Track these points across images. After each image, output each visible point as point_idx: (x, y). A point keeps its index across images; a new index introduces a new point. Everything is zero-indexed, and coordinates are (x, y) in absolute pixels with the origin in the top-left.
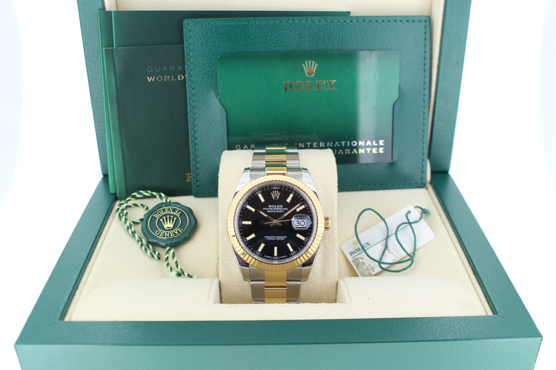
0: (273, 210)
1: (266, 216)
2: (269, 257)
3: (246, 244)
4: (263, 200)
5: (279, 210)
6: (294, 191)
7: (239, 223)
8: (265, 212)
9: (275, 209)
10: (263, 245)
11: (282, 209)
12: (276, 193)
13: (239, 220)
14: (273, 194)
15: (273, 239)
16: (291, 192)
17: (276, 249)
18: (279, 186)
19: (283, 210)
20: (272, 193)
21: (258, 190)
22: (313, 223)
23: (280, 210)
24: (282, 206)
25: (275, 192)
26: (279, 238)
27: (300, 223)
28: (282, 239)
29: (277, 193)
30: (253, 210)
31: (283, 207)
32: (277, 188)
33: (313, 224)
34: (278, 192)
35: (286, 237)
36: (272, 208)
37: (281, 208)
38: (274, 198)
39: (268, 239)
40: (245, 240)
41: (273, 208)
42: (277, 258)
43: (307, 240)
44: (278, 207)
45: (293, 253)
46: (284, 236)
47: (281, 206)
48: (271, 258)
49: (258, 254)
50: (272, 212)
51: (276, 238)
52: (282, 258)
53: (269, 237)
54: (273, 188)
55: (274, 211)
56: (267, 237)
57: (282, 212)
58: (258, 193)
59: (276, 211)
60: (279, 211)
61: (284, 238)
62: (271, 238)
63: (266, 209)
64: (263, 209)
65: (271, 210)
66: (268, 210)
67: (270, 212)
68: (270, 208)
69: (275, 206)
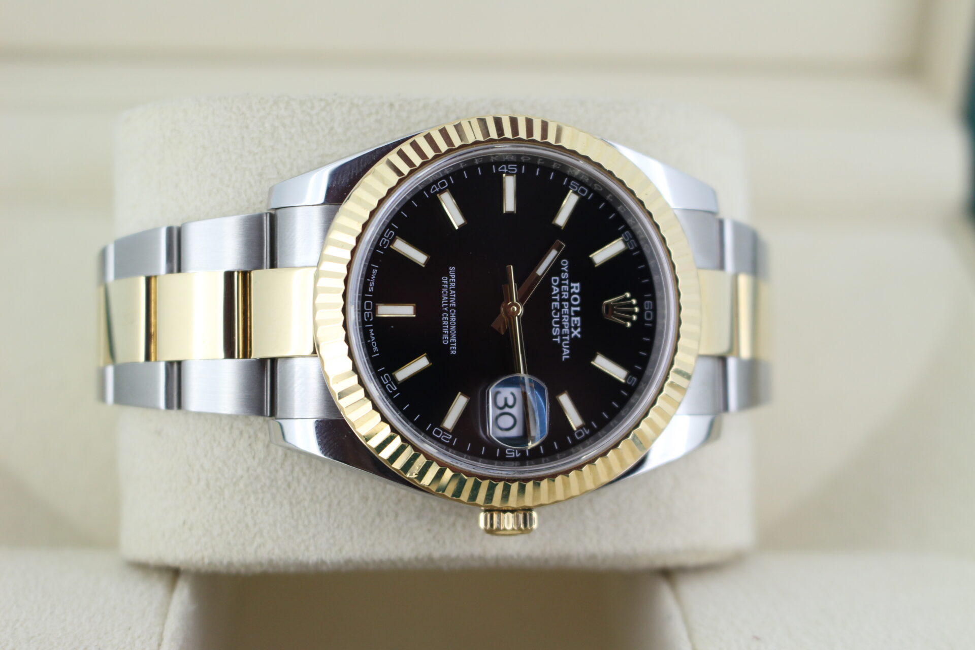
0: (562, 300)
1: (540, 271)
2: (372, 284)
3: (422, 191)
4: (600, 256)
5: (560, 323)
6: (638, 384)
8: (555, 269)
9: (566, 310)
10: (420, 258)
11: (566, 335)
12: (631, 309)
14: (625, 299)
15: (445, 298)
16: (632, 372)
17: (407, 311)
19: (562, 340)
21: (641, 237)
22: (512, 463)
23: (562, 327)
24: (579, 336)
25: (632, 306)
26: (449, 323)
27: (507, 410)
28: (446, 337)
29: (629, 317)
30: (561, 219)
31: (573, 341)
32: (649, 316)
33: (506, 462)
34: (635, 318)
35: (454, 352)
36: (571, 295)
37: (571, 333)
38: (606, 302)
39: (445, 280)
40: (442, 187)
41: (568, 300)
42: (370, 318)
43: (444, 438)
44: (573, 319)
45: (387, 382)
46: (457, 343)
47: (579, 333)
48: (370, 291)
49: (386, 238)
50: (553, 297)
51: (448, 312)
52: (372, 337)
53: (451, 282)
54: (648, 299)
55: (556, 303)
56: (450, 278)
57: (554, 334)
58: (626, 240)
59: (558, 311)
60: (556, 323)
61: (449, 345)
62: (449, 290)
63: (566, 274)
64: (565, 263)
65: (563, 293)
66: (563, 282)
67: (555, 288)
68: (567, 287)
69: (578, 309)
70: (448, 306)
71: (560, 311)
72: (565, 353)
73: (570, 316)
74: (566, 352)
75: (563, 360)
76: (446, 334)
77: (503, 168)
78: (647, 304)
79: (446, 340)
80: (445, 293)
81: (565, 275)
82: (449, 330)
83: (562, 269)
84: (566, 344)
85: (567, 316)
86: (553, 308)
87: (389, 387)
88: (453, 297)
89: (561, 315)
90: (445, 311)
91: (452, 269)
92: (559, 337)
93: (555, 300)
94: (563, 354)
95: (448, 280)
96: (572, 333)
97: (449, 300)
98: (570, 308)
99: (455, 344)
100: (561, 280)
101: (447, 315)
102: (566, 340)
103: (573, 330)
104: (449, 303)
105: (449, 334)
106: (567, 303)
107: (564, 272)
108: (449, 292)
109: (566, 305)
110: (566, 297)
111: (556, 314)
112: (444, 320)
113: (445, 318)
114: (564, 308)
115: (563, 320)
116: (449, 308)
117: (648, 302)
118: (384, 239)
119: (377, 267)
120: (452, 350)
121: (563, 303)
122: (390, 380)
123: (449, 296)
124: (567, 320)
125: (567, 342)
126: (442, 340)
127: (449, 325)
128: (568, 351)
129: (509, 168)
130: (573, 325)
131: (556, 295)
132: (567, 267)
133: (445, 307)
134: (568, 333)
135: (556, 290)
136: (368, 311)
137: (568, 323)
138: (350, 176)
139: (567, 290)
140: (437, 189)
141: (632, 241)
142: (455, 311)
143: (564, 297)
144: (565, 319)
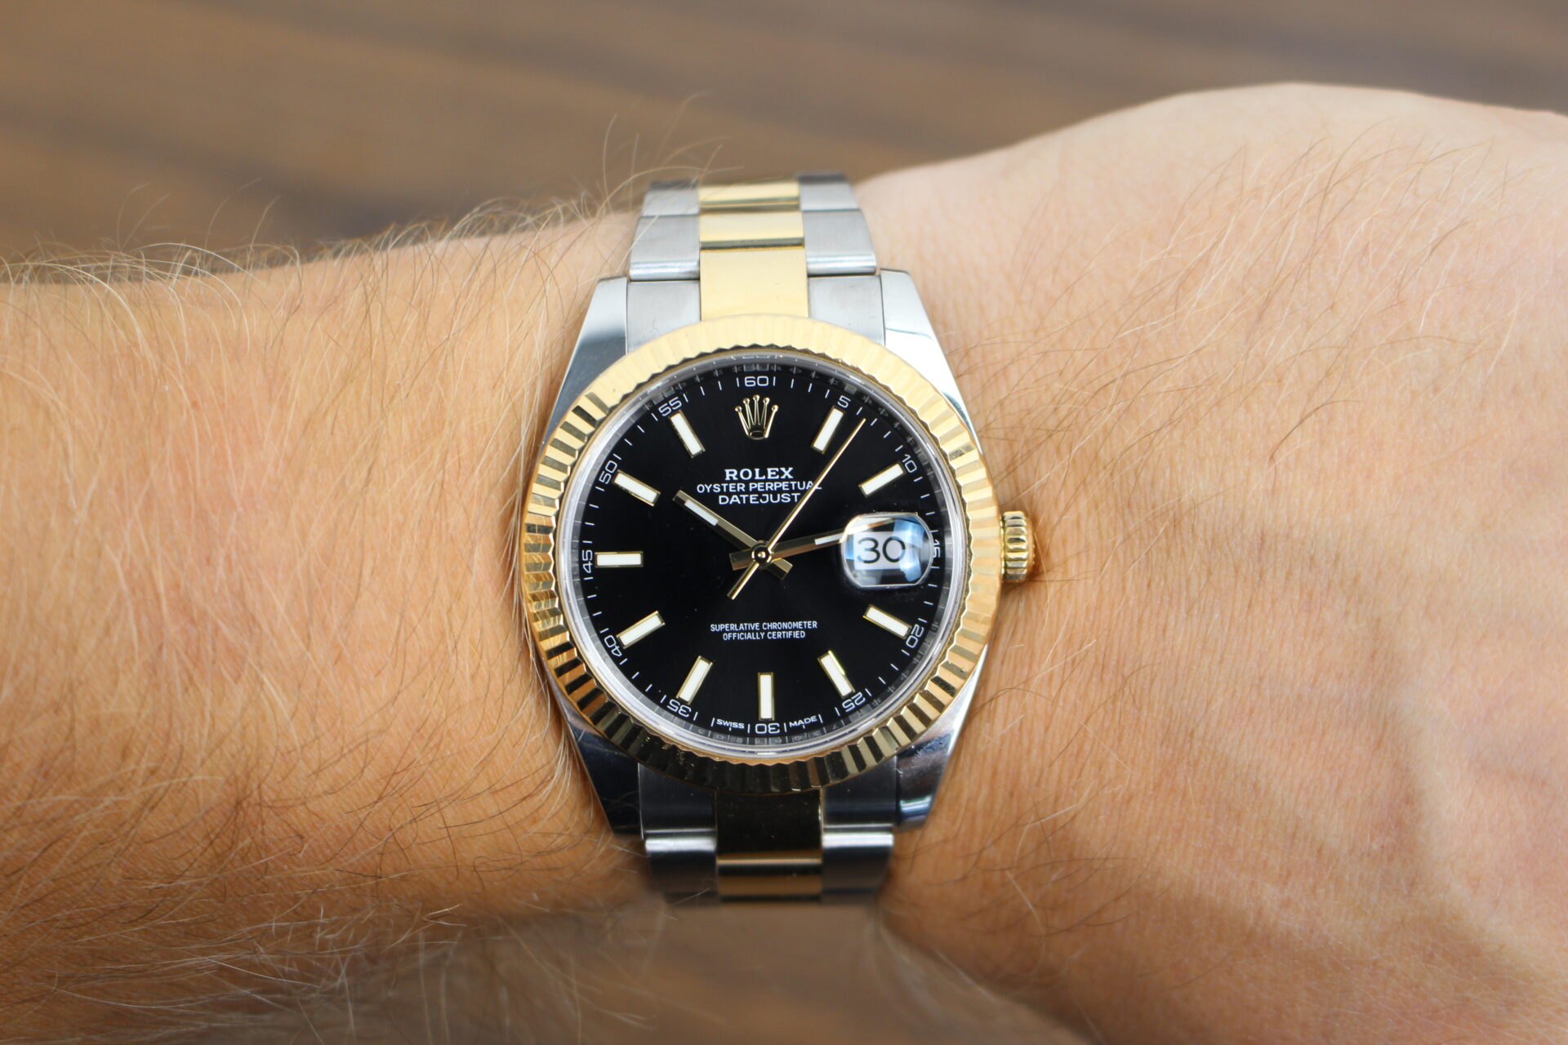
0: (747, 492)
3: (620, 667)
4: (694, 446)
5: (775, 493)
6: (847, 394)
7: (581, 562)
8: (709, 501)
9: (759, 486)
10: (701, 669)
11: (790, 486)
12: (757, 404)
13: (582, 547)
14: (743, 411)
15: (749, 636)
16: (832, 403)
17: (766, 682)
18: (770, 374)
19: (797, 490)
20: (738, 409)
21: (667, 394)
22: (946, 551)
23: (780, 491)
24: (790, 469)
25: (752, 404)
26: (779, 630)
27: (880, 549)
28: (796, 635)
29: (765, 407)
30: (647, 494)
31: (797, 476)
32: (763, 381)
33: (948, 557)
34: (766, 400)
35: (815, 624)
36: (740, 480)
37: (787, 479)
38: (749, 435)
39: (727, 637)
40: (613, 643)
41: (747, 483)
42: (776, 727)
43: (919, 634)
44: (769, 477)
45: (852, 704)
46: (803, 621)
47: (787, 469)
48: (743, 727)
49: (679, 709)
50: (744, 502)
51: (766, 632)
52: (799, 724)
53: (729, 628)
54: (742, 382)
55: (751, 499)
56: (724, 630)
57: (789, 500)
58: (671, 411)
59: (760, 496)
60: (775, 498)
61: (806, 630)
62: (740, 632)
63: (715, 486)
64: (701, 488)
65: (738, 490)
66: (725, 490)
67: (732, 500)
68: (731, 485)
69: (757, 470)
70: (759, 632)
71: (760, 493)
73: (767, 480)
76: (792, 634)
77: (587, 567)
78: (748, 384)
79: (799, 634)
80: (743, 636)
81: (717, 488)
82: (788, 630)
83: (708, 491)
84: (801, 486)
85: (767, 484)
86: (757, 502)
87: (858, 702)
88: (747, 626)
89: (765, 492)
90: (766, 635)
91: (714, 628)
92: (793, 494)
93: (748, 499)
95: (727, 632)
96: (787, 477)
97: (751, 631)
98: (757, 481)
99: (805, 622)
100: (722, 493)
101: (769, 633)
102: (796, 485)
103: (783, 477)
104: (755, 631)
105: (792, 630)
106: (751, 484)
107: (712, 489)
108: (741, 631)
109: (753, 486)
110: (744, 485)
111: (764, 499)
112: (776, 636)
113: (773, 635)
114: (757, 488)
115: (772, 489)
116: (762, 630)
117: (746, 382)
118: (679, 713)
119: (713, 719)
120: (811, 626)
121: (750, 490)
122: (850, 700)
123: (747, 632)
124: (772, 484)
125: (799, 483)
126: (800, 638)
127: (781, 631)
128: (810, 482)
129: (587, 559)
130: (777, 477)
131: (741, 499)
132: (706, 486)
133: (760, 636)
134: (787, 483)
135: (735, 499)
136: (768, 729)
137: (776, 483)
139: (734, 484)
140: (617, 648)
141: (670, 402)
142: (765, 624)
143: (742, 488)
144: (771, 487)
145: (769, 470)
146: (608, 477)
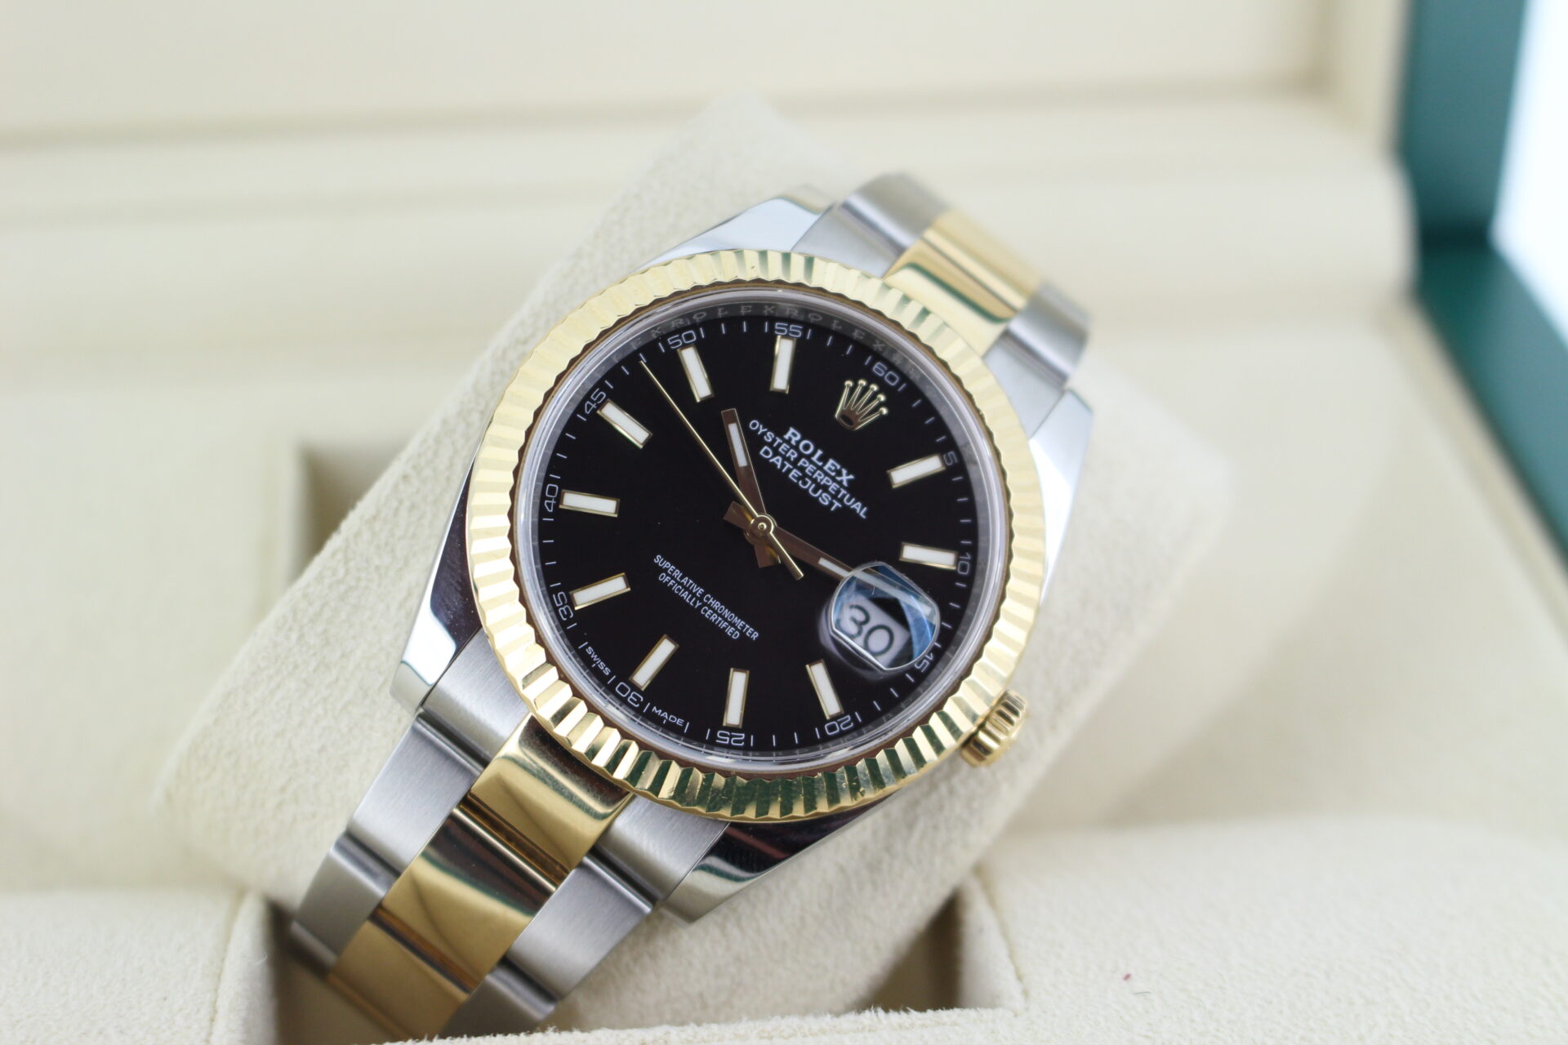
0: (795, 463)
1: (741, 459)
2: (602, 666)
3: (541, 519)
4: (781, 380)
5: (819, 486)
6: (959, 455)
7: (587, 397)
8: (753, 443)
9: (810, 468)
10: (616, 586)
11: (838, 492)
12: (869, 394)
13: (600, 385)
14: (852, 390)
15: (685, 595)
16: (940, 450)
17: (664, 649)
18: (905, 376)
19: (841, 501)
20: (849, 383)
21: (795, 314)
22: (935, 671)
23: (825, 488)
24: (851, 477)
25: (865, 389)
26: (717, 612)
27: (866, 628)
28: (730, 630)
29: (875, 403)
30: (702, 387)
31: (852, 488)
32: (892, 378)
33: (930, 677)
34: (882, 398)
35: (755, 635)
36: (796, 448)
37: (840, 483)
38: (836, 416)
39: (666, 579)
40: (554, 495)
42: (639, 699)
43: (844, 726)
45: (728, 738)
46: (747, 623)
48: (607, 674)
49: (562, 606)
51: (705, 604)
52: (662, 715)
53: (672, 572)
54: (872, 363)
56: (666, 569)
58: (785, 333)
61: (743, 634)
62: (679, 584)
63: (769, 433)
64: (754, 425)
65: (787, 455)
66: (775, 445)
67: (774, 460)
68: (784, 445)
69: (819, 452)
70: (697, 598)
72: (858, 510)
73: (820, 468)
74: (858, 506)
75: (864, 517)
76: (727, 626)
77: (589, 406)
78: (877, 370)
79: (734, 632)
80: (679, 590)
81: (769, 437)
82: (726, 620)
83: (759, 433)
86: (795, 481)
87: (735, 741)
88: (691, 584)
89: (810, 478)
90: (700, 607)
91: (658, 559)
92: (834, 501)
93: (789, 471)
94: (858, 511)
95: (667, 575)
97: (690, 592)
98: (811, 462)
99: (747, 626)
100: (770, 445)
101: (707, 608)
102: (844, 496)
103: (839, 479)
104: (694, 595)
105: (730, 623)
106: (803, 460)
107: (764, 434)
108: (682, 584)
109: (805, 463)
110: (796, 455)
112: (710, 616)
113: (708, 613)
114: (806, 468)
115: (819, 481)
116: (701, 599)
117: (876, 366)
118: (560, 610)
119: (586, 643)
120: (751, 634)
121: (799, 465)
122: (729, 734)
123: (686, 589)
124: (823, 476)
125: (848, 496)
126: (731, 637)
127: (720, 615)
129: (595, 399)
131: (783, 465)
132: (761, 426)
133: (695, 603)
134: (838, 487)
135: (778, 460)
136: (629, 695)
137: (827, 478)
138: (456, 589)
139: (788, 447)
140: (553, 502)
141: (791, 326)
142: (709, 596)
143: (793, 458)
144: (819, 479)
145: (831, 461)
146: (678, 343)
